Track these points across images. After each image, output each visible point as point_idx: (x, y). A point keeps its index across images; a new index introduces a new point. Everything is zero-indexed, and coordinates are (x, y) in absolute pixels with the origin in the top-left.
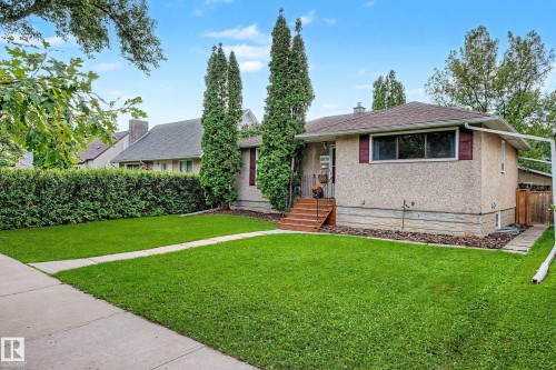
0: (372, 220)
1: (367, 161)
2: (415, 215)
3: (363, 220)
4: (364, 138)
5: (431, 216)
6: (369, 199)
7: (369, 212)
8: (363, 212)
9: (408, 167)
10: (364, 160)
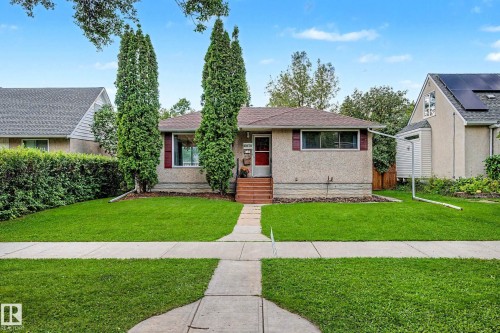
0: (304, 192)
1: (298, 149)
2: (333, 186)
3: (296, 192)
4: (296, 132)
5: (344, 186)
6: (301, 177)
7: (301, 186)
8: (296, 186)
9: (329, 154)
10: (296, 148)
